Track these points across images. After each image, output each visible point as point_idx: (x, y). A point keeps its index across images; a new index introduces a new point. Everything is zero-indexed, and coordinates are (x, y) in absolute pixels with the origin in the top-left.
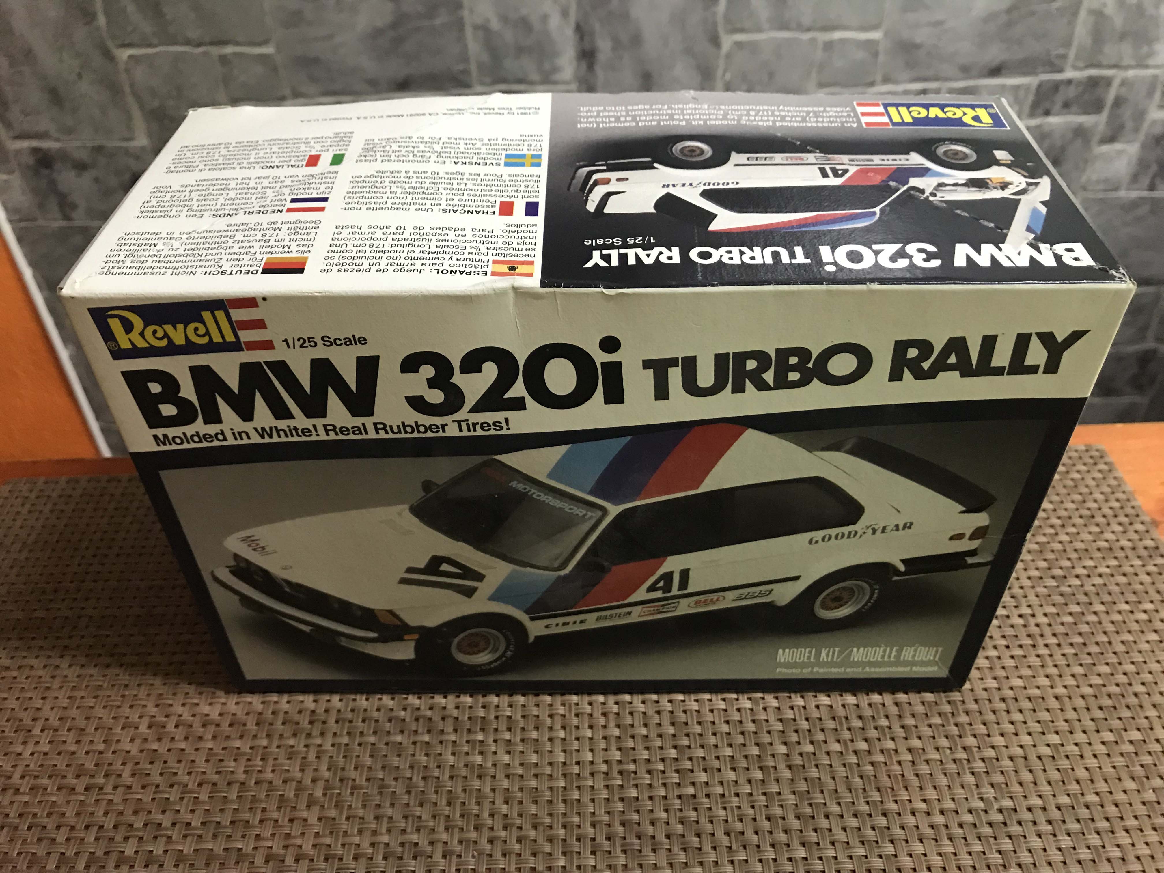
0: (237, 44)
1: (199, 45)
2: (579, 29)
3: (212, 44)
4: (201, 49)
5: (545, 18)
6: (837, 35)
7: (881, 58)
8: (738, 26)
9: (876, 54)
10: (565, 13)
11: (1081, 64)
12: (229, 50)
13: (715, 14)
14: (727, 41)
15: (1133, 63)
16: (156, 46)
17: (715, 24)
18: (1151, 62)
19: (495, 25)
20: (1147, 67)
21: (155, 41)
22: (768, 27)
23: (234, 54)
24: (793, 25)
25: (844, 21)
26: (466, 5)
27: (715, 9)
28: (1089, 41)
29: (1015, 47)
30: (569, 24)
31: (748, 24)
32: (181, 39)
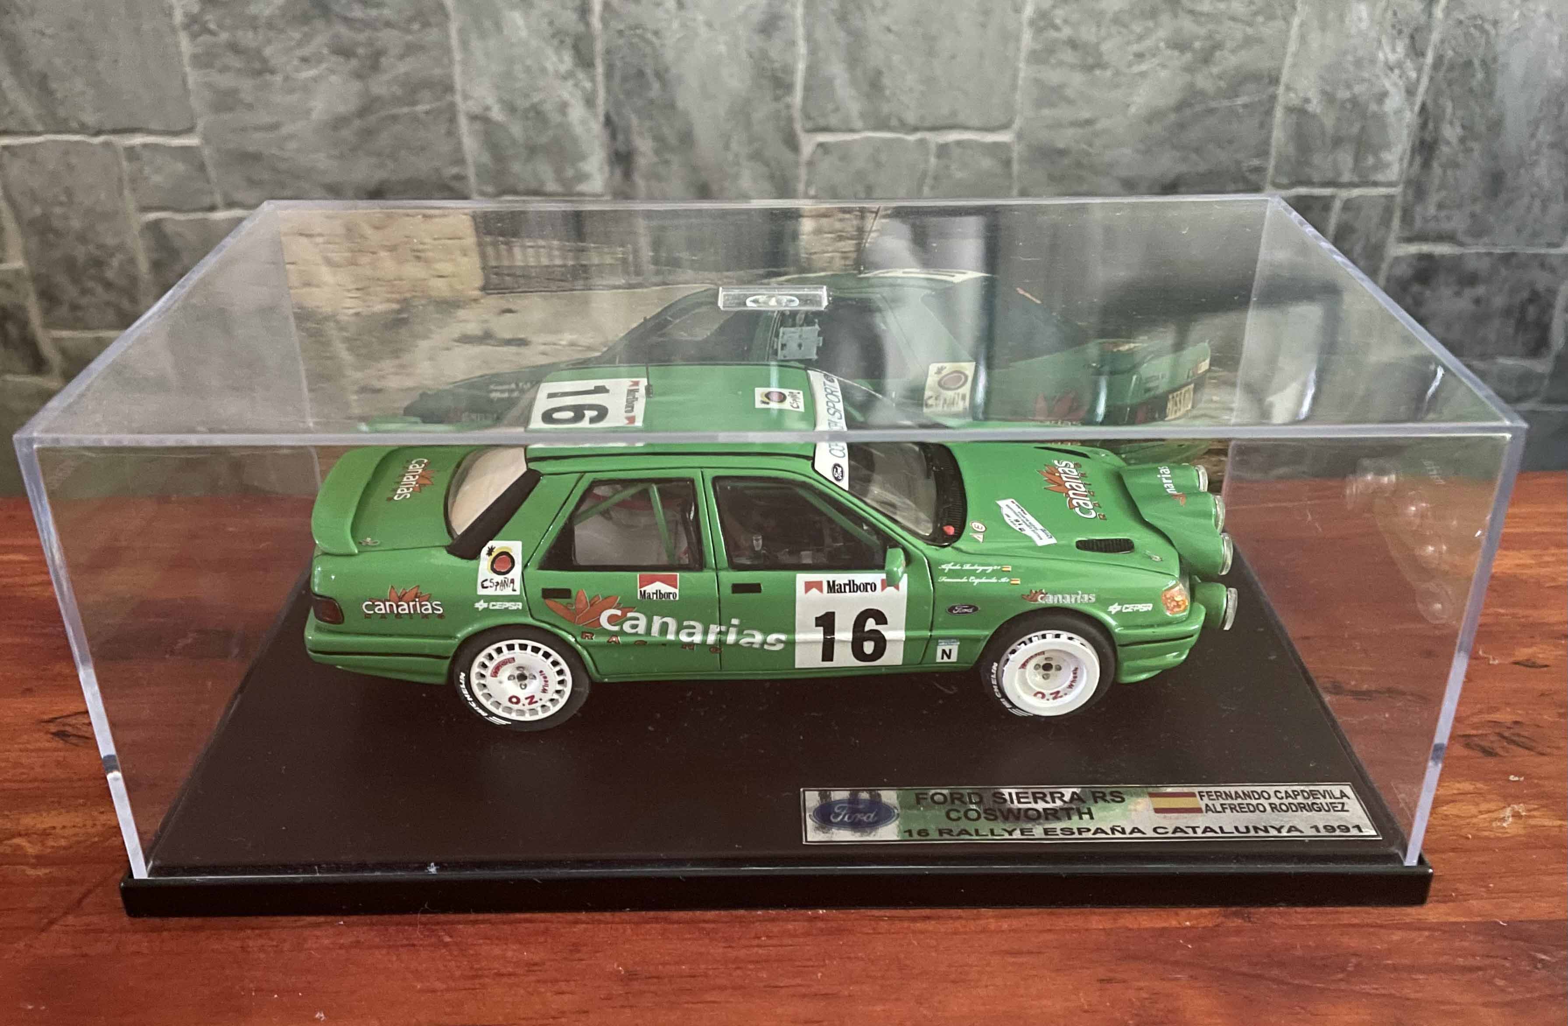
0: (150, 132)
1: (98, 133)
2: (608, 122)
3: (115, 132)
4: (102, 139)
5: (563, 107)
6: (953, 136)
7: (1016, 167)
8: (822, 122)
9: (1008, 163)
10: (590, 102)
11: (1285, 181)
12: (138, 140)
13: (788, 107)
14: (808, 144)
15: (1356, 179)
16: (39, 134)
17: (790, 120)
18: (1380, 177)
19: (497, 114)
20: (1375, 184)
21: (40, 128)
22: (859, 124)
23: (145, 146)
24: (894, 122)
25: (961, 118)
26: (458, 86)
27: (788, 99)
28: (1291, 150)
29: (1194, 156)
30: (596, 115)
31: (833, 120)
32: (74, 125)
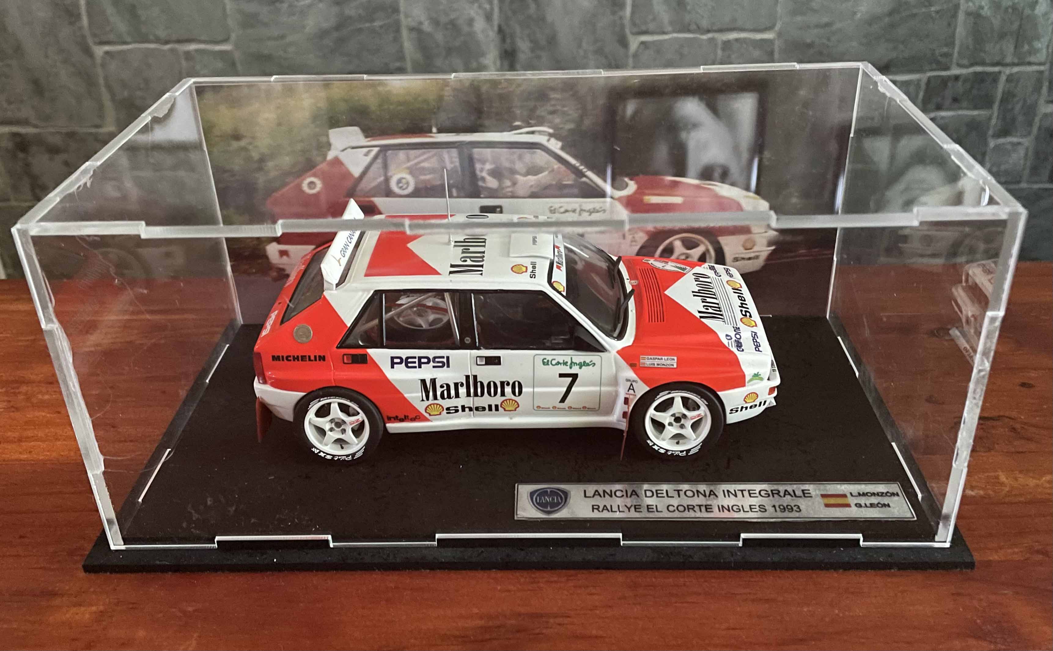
0: (200, 42)
1: (167, 42)
2: (500, 30)
3: (179, 41)
4: (169, 46)
5: (471, 22)
6: (733, 36)
7: (777, 56)
8: (644, 28)
9: (772, 53)
10: (488, 17)
11: (965, 62)
12: (193, 47)
13: (621, 18)
14: (634, 42)
15: (1016, 61)
16: (129, 43)
17: (622, 26)
18: (1032, 59)
19: (427, 27)
20: (1030, 64)
21: (129, 40)
22: (670, 29)
23: (197, 51)
24: (693, 27)
25: (739, 23)
26: (402, 9)
27: (621, 13)
28: (970, 41)
29: (901, 47)
30: (492, 26)
31: (652, 26)
32: (151, 37)
